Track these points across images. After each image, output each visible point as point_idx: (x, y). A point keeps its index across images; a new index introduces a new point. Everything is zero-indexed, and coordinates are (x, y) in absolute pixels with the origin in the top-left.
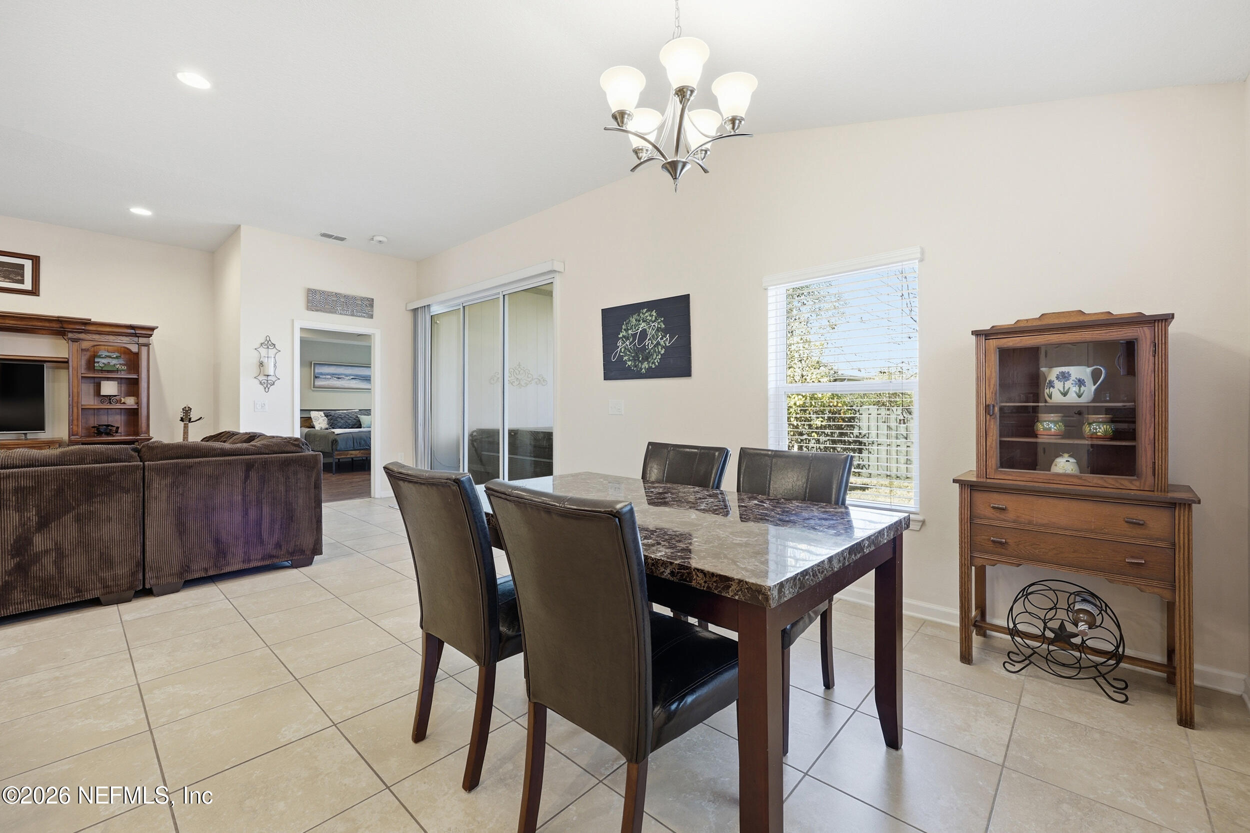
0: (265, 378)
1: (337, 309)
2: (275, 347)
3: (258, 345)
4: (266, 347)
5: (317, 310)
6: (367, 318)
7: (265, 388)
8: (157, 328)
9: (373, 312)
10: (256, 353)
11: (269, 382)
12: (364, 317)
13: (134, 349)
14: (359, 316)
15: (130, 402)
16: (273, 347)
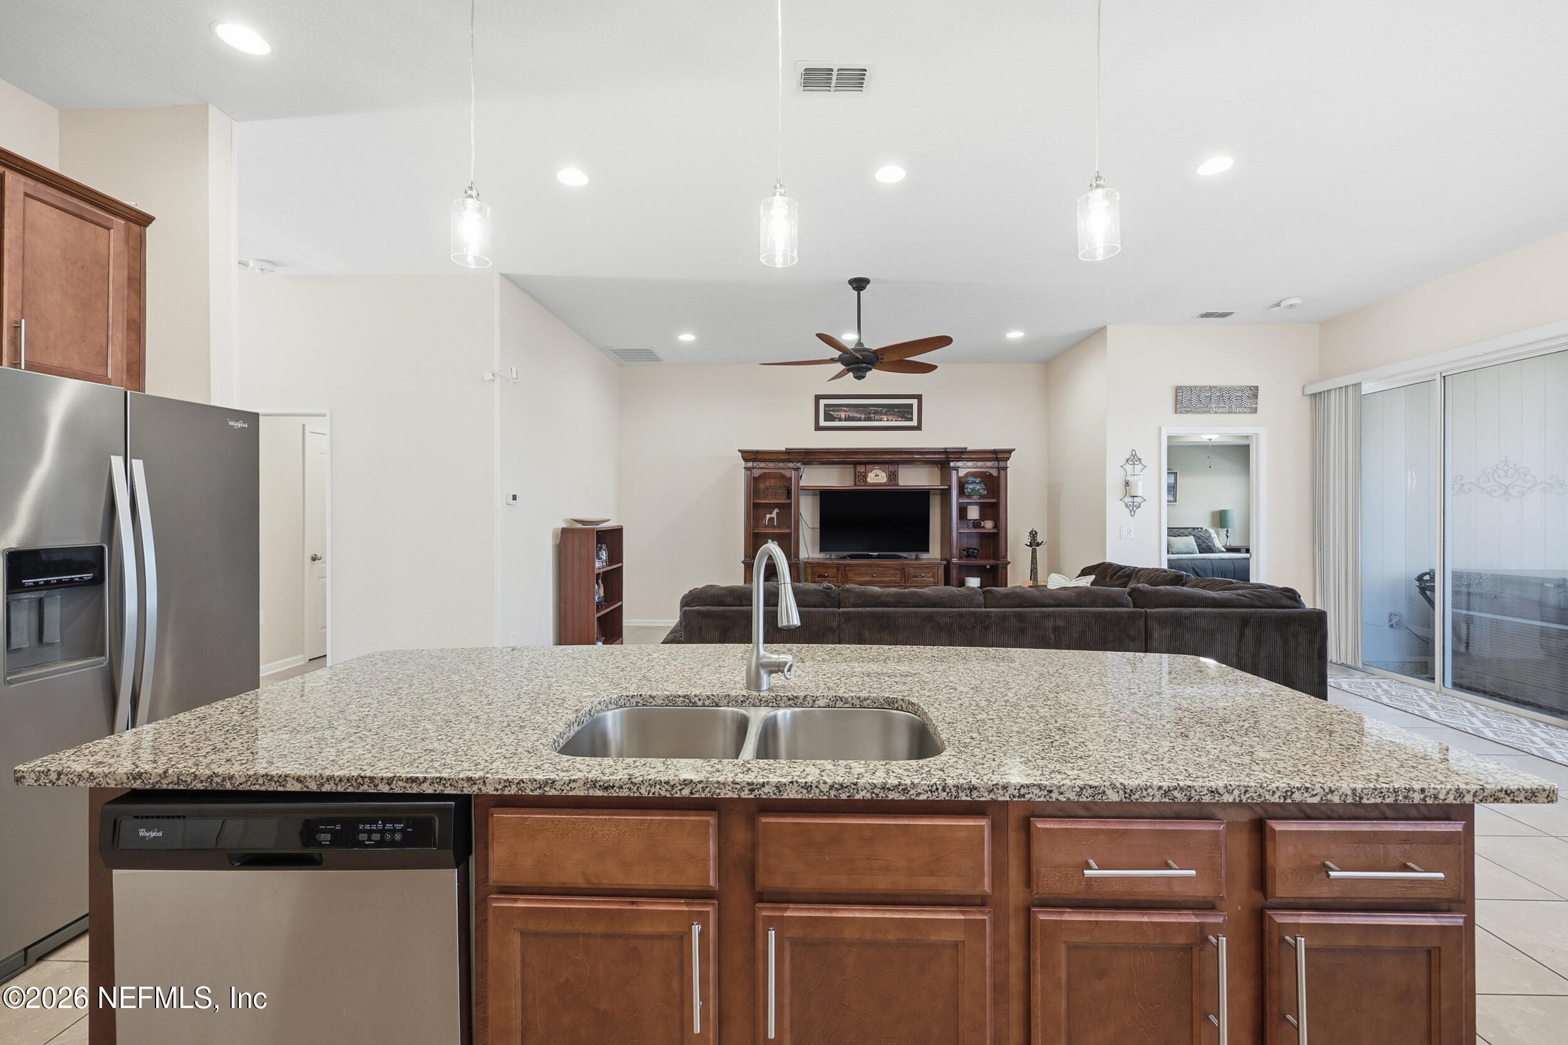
0: (1131, 499)
1: (1212, 407)
2: (1140, 462)
3: (1123, 462)
4: (1132, 463)
5: (1187, 412)
6: (1250, 413)
7: (1131, 511)
8: (1014, 450)
9: (1257, 404)
10: (1122, 472)
11: (1135, 504)
12: (1245, 413)
13: (994, 473)
14: (1239, 413)
15: (989, 525)
16: (1138, 463)
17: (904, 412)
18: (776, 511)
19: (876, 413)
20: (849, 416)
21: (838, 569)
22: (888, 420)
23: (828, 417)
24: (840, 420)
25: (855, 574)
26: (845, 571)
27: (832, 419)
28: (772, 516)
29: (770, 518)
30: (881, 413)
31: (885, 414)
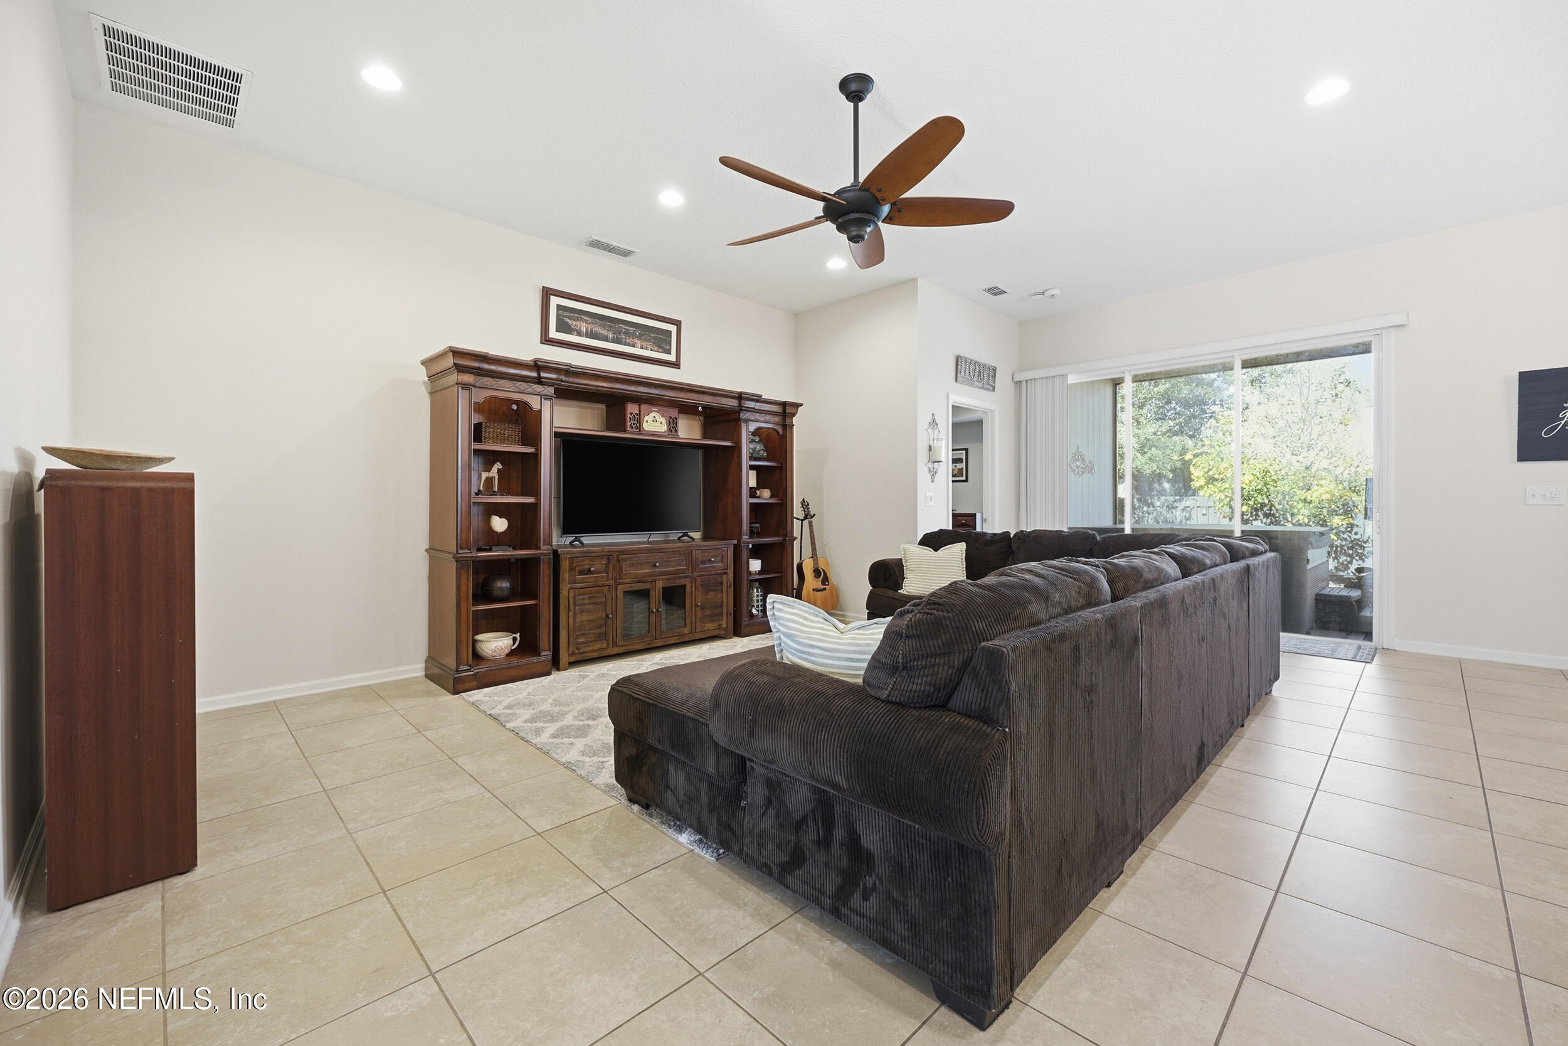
1: (975, 380)
3: (927, 425)
4: (933, 427)
5: (962, 382)
6: (991, 391)
8: (802, 405)
9: (995, 384)
10: (927, 436)
12: (986, 389)
13: (782, 431)
15: (766, 494)
16: (936, 427)
17: (661, 340)
18: (498, 466)
19: (627, 333)
20: (591, 331)
21: (609, 560)
22: (642, 348)
23: (562, 327)
24: (579, 334)
25: (632, 565)
26: (619, 561)
27: (568, 330)
28: (491, 475)
29: (487, 478)
30: (633, 335)
31: (639, 337)
